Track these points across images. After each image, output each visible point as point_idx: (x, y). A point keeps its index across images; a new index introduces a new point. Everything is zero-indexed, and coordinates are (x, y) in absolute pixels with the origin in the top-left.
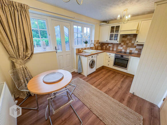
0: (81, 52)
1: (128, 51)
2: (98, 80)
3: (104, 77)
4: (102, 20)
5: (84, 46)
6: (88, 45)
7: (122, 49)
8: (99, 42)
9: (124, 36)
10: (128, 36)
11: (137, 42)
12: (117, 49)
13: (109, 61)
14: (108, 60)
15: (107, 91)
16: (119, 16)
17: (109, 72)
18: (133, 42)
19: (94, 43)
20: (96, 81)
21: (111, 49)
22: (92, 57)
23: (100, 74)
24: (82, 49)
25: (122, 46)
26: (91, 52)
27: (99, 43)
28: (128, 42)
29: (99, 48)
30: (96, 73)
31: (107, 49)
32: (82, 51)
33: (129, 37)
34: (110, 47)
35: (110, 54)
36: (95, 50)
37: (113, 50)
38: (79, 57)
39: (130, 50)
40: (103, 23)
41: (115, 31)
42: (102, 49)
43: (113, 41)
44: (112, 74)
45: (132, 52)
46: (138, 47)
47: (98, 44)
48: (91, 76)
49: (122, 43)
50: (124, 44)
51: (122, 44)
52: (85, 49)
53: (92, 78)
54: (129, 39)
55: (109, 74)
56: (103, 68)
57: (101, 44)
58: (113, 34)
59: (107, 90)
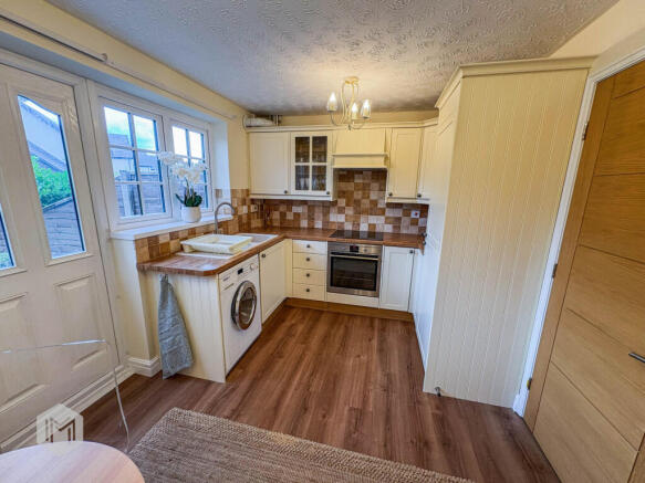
0: (172, 255)
1: (364, 228)
2: (288, 384)
3: (309, 356)
4: (253, 108)
5: (184, 218)
6: (206, 216)
7: (342, 223)
8: (252, 197)
9: (344, 175)
10: (356, 176)
11: (391, 195)
12: (326, 222)
13: (308, 275)
14: (306, 272)
15: (352, 428)
16: (333, 99)
17: (317, 320)
18: (373, 196)
19: (229, 202)
20: (283, 393)
21: (304, 223)
22: (240, 271)
23: (284, 342)
24: (174, 235)
25: (341, 211)
26: (231, 249)
27: (253, 201)
28: (358, 195)
29: (256, 223)
30: (267, 341)
31: (286, 225)
32: (173, 245)
33: (358, 180)
34: (297, 215)
35: (308, 246)
36: (240, 231)
37: (311, 229)
38: (165, 284)
39: (369, 225)
40: (260, 121)
41: (311, 153)
42: (267, 228)
43: (310, 192)
44: (332, 324)
45: (377, 230)
46: (390, 213)
47: (249, 207)
48: (243, 368)
49: (339, 200)
50: (347, 205)
51: (342, 202)
52: (193, 233)
53: (256, 381)
54: (361, 187)
55: (321, 329)
56: (288, 306)
57: (262, 206)
58: (307, 168)
59: (349, 422)
